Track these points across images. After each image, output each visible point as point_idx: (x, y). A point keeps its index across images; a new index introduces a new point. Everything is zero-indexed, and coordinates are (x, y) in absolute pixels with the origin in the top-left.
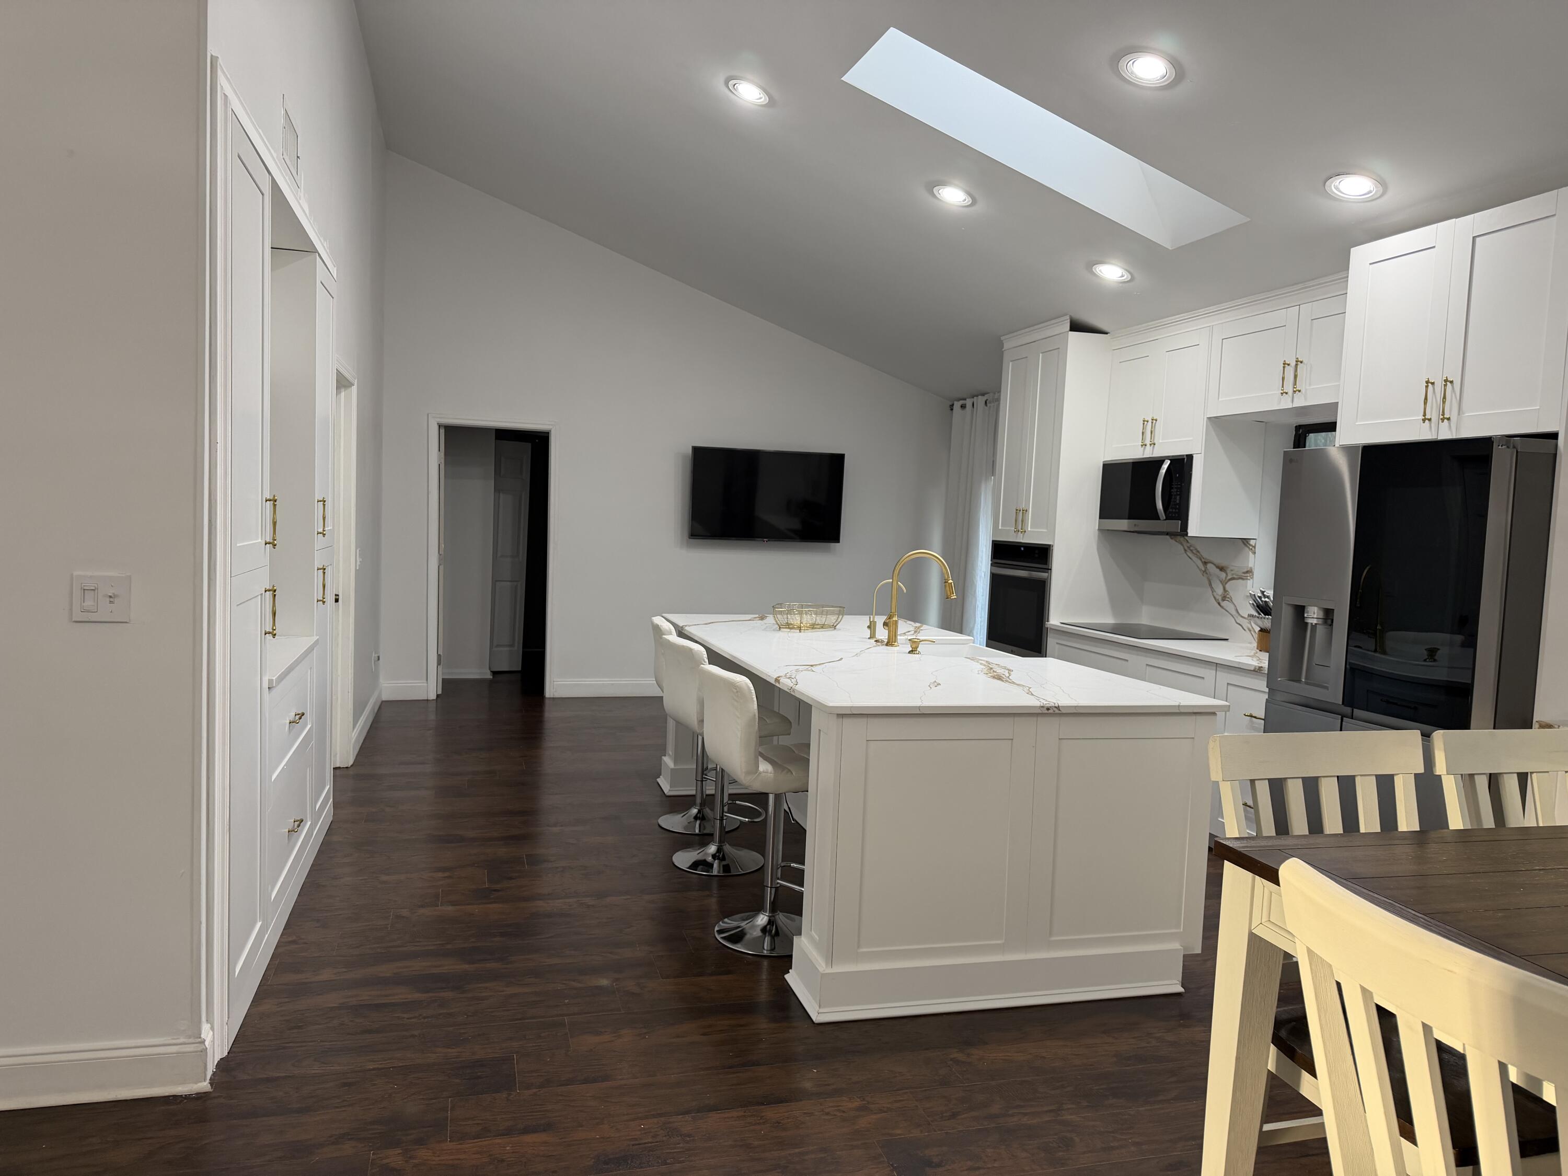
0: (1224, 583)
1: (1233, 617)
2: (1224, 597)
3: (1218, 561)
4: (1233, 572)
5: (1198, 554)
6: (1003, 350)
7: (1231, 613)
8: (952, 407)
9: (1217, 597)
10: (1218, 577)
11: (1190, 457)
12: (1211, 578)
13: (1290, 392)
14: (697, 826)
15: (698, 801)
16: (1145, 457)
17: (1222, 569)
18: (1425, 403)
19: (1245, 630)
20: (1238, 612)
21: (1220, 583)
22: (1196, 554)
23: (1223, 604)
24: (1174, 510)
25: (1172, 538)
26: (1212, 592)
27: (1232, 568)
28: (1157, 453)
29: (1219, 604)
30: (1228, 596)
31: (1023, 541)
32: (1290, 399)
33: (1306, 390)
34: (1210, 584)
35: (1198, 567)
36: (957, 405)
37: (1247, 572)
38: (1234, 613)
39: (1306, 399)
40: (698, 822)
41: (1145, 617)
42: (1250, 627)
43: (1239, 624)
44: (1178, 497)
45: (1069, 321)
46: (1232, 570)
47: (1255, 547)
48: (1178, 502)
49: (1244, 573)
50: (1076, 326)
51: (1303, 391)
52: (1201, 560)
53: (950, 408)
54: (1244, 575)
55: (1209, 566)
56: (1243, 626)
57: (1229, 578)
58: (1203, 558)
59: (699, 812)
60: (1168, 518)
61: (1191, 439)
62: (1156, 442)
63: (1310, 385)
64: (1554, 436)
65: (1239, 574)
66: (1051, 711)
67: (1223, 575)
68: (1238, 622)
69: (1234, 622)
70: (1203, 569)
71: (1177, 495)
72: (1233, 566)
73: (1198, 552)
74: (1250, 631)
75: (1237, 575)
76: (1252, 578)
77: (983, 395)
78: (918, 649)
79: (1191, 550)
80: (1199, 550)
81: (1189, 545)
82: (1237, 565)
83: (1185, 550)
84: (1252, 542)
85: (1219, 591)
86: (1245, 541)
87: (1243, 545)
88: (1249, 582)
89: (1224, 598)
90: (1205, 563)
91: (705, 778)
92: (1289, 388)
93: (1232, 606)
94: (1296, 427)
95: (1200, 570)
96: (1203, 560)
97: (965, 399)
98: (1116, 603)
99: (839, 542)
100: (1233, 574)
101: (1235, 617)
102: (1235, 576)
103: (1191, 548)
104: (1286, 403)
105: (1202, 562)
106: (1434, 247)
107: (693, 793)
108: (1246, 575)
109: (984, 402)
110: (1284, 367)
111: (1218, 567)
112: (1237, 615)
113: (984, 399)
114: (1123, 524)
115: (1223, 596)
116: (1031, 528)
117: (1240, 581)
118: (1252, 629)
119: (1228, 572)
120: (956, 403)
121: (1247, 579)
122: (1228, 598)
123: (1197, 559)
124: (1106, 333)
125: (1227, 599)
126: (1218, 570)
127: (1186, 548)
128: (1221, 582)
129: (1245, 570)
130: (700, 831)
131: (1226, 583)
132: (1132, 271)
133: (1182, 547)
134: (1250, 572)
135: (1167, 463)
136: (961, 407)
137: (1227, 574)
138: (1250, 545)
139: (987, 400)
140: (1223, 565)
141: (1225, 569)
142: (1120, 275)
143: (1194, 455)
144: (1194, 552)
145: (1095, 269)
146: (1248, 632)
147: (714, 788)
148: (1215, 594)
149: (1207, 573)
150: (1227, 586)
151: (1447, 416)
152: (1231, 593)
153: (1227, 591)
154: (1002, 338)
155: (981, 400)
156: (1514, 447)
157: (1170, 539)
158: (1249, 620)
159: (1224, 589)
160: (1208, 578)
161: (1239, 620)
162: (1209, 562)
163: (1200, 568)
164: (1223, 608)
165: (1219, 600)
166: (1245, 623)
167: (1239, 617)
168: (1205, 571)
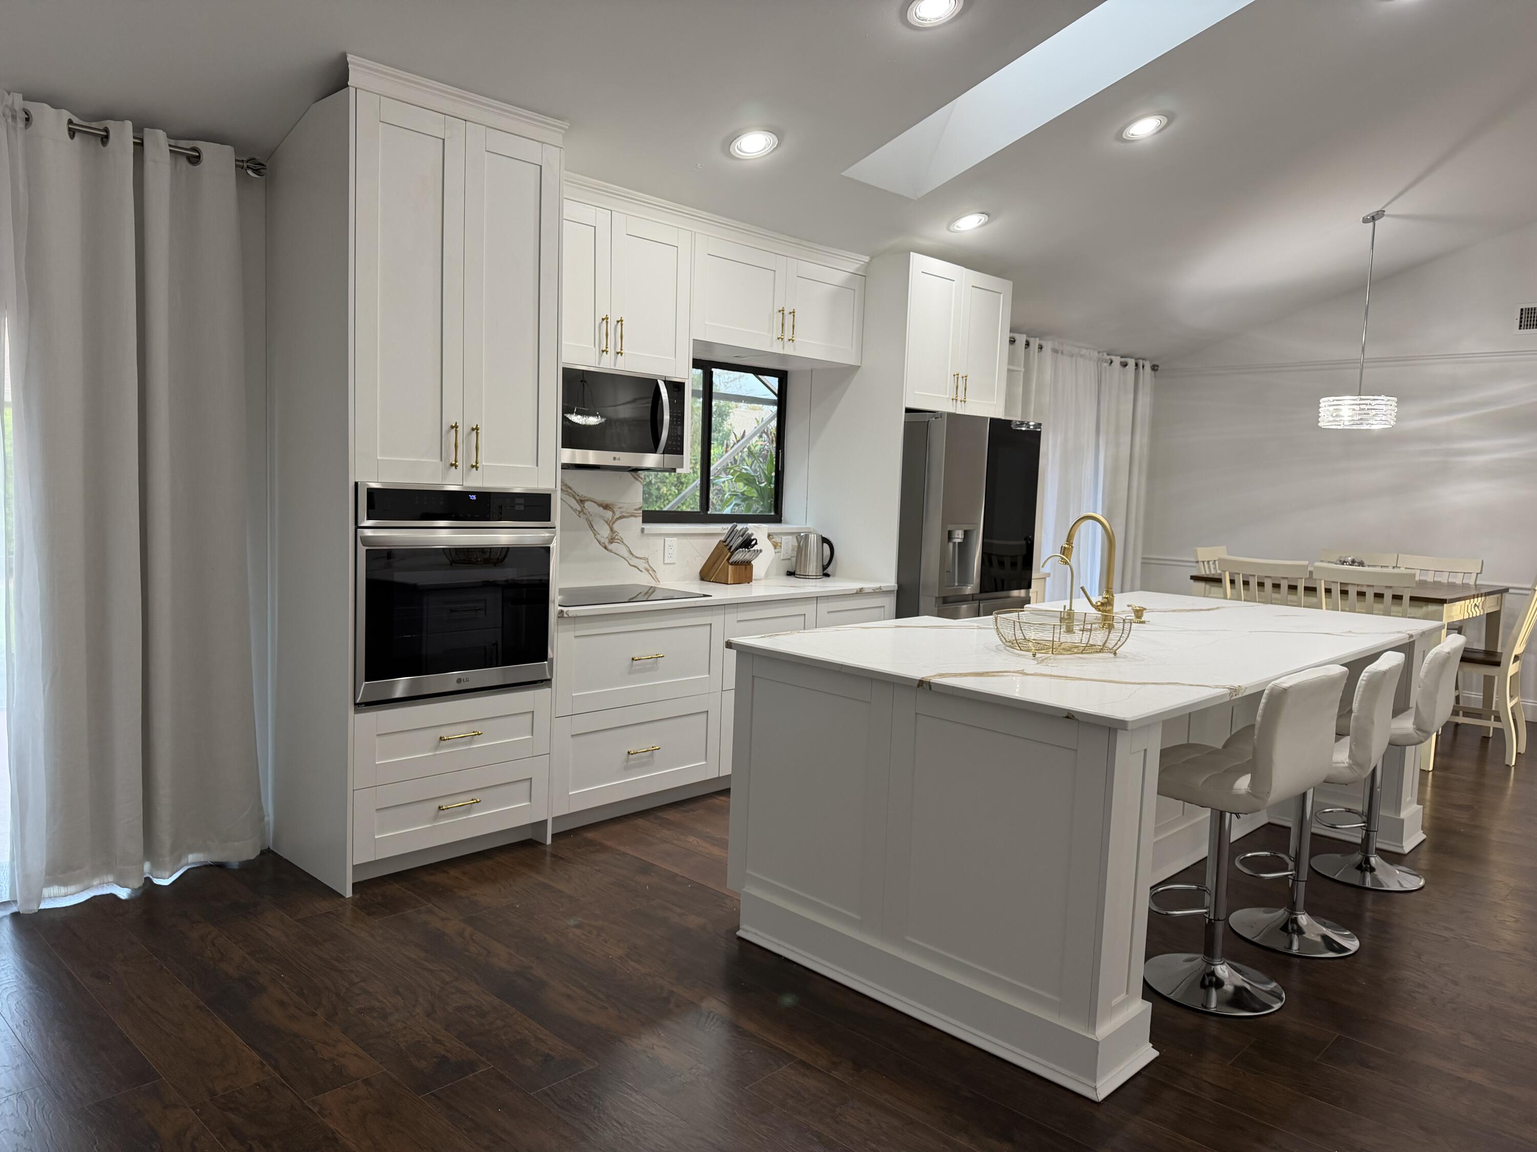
0: (610, 524)
1: (626, 560)
2: (612, 539)
4: (622, 510)
5: (569, 490)
7: (624, 556)
9: (602, 540)
10: (602, 517)
12: (591, 519)
13: (785, 339)
17: (606, 507)
19: (641, 571)
20: (632, 554)
21: (606, 524)
22: (567, 491)
23: (610, 547)
26: (595, 535)
27: (621, 505)
29: (606, 548)
30: (616, 538)
32: (783, 346)
34: (591, 526)
35: (571, 508)
37: (640, 508)
38: (626, 554)
42: (646, 567)
43: (634, 566)
46: (620, 508)
49: (636, 510)
52: (576, 499)
54: (636, 512)
55: (587, 504)
56: (639, 567)
57: (617, 516)
58: (578, 496)
65: (631, 512)
67: (609, 514)
68: (632, 563)
69: (629, 565)
70: (579, 509)
72: (621, 503)
73: (569, 487)
74: (648, 571)
75: (628, 513)
80: (570, 485)
85: (605, 532)
87: (633, 478)
89: (612, 541)
90: (582, 501)
93: (624, 548)
95: (575, 510)
96: (578, 498)
100: (622, 512)
101: (627, 559)
102: (624, 514)
105: (578, 500)
108: (639, 512)
111: (600, 505)
112: (631, 556)
115: (610, 538)
117: (633, 518)
118: (649, 568)
119: (615, 510)
121: (640, 516)
122: (618, 539)
123: (568, 497)
125: (616, 541)
126: (601, 509)
128: (607, 522)
131: (614, 523)
137: (614, 512)
140: (609, 502)
141: (611, 507)
143: (685, 381)
146: (646, 572)
148: (598, 537)
149: (584, 513)
150: (616, 527)
152: (622, 534)
153: (616, 532)
158: (646, 560)
159: (612, 529)
160: (587, 520)
161: (634, 561)
162: (588, 500)
163: (574, 507)
164: (611, 551)
165: (607, 544)
166: (642, 564)
167: (633, 558)
168: (582, 511)
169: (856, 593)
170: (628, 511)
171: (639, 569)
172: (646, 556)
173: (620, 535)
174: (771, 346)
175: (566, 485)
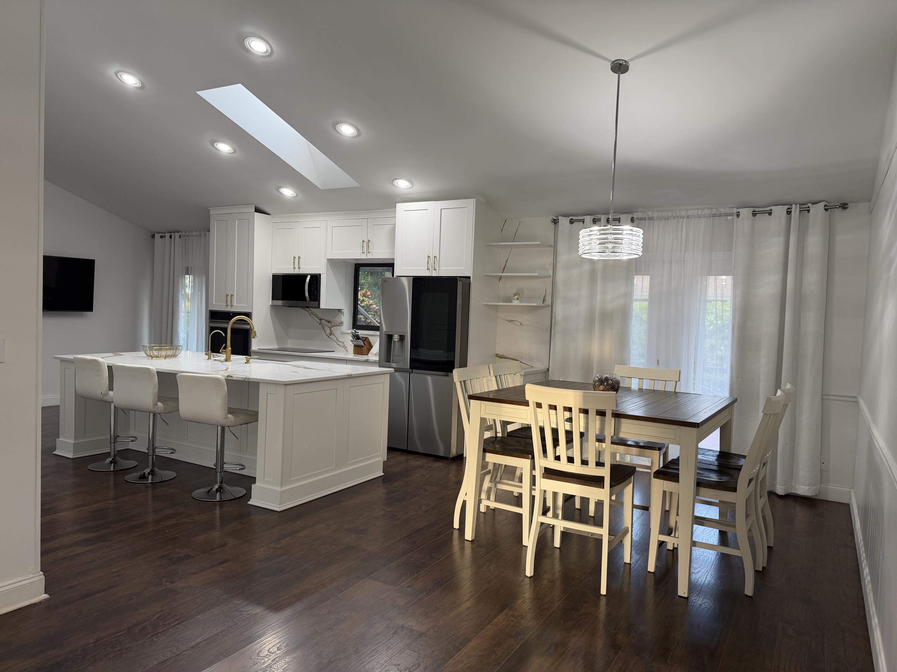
0: (330, 328)
3: (327, 319)
4: (334, 323)
5: (317, 316)
6: (210, 214)
8: (153, 236)
9: (327, 334)
10: (327, 326)
11: (320, 275)
12: (323, 326)
13: (365, 252)
14: (112, 466)
15: (112, 454)
16: (295, 273)
17: (329, 322)
18: (428, 263)
19: (341, 347)
20: (338, 340)
23: (330, 337)
24: (314, 297)
25: (302, 309)
26: (325, 332)
28: (302, 271)
29: (328, 337)
31: (231, 310)
32: (365, 255)
33: (372, 252)
34: (324, 329)
35: (317, 322)
36: (157, 236)
37: (341, 323)
38: (336, 340)
39: (372, 256)
40: (113, 464)
41: (290, 344)
42: (344, 345)
44: (316, 292)
45: (254, 207)
46: (334, 322)
47: (343, 313)
48: (316, 294)
49: (340, 323)
50: (258, 210)
51: (371, 252)
52: (318, 319)
53: (151, 237)
55: (322, 321)
57: (332, 326)
59: (113, 459)
60: (311, 300)
61: (319, 267)
62: (300, 267)
63: (374, 250)
64: (469, 277)
66: (350, 376)
67: (330, 325)
69: (336, 344)
70: (320, 322)
71: (315, 291)
72: (334, 321)
73: (317, 315)
74: (344, 347)
75: (336, 324)
76: (343, 325)
77: (178, 232)
78: (250, 361)
79: (313, 314)
80: (317, 314)
81: (312, 312)
82: (337, 320)
83: (310, 314)
84: (343, 311)
85: (328, 331)
86: (340, 311)
87: (339, 312)
88: (342, 327)
89: (331, 334)
90: (321, 320)
91: (117, 441)
92: (365, 251)
93: (335, 337)
94: (355, 264)
95: (318, 323)
96: (319, 318)
97: (165, 233)
98: (279, 339)
99: (93, 311)
100: (334, 324)
103: (313, 313)
104: (364, 257)
105: (319, 319)
106: (427, 209)
107: (109, 451)
108: (341, 324)
109: (179, 236)
110: (363, 242)
111: (327, 321)
112: (337, 341)
113: (179, 234)
114: (280, 303)
116: (236, 304)
117: (338, 327)
118: (344, 346)
119: (332, 323)
120: (156, 234)
121: (341, 326)
122: (333, 334)
123: (316, 318)
124: (270, 215)
127: (310, 313)
128: (329, 327)
129: (340, 322)
130: (114, 469)
131: (331, 328)
132: (297, 192)
133: (308, 313)
134: (342, 323)
135: (309, 277)
136: (160, 237)
137: (331, 324)
138: (342, 312)
139: (180, 235)
140: (329, 320)
142: (292, 193)
143: (321, 274)
144: (315, 315)
145: (280, 190)
147: (110, 448)
148: (326, 332)
149: (321, 324)
150: (332, 329)
151: (435, 268)
154: (209, 208)
155: (177, 235)
156: (461, 281)
157: (302, 310)
158: (343, 343)
159: (331, 330)
160: (322, 326)
161: (339, 343)
162: (323, 319)
163: (318, 322)
164: (330, 338)
165: (329, 335)
166: (341, 344)
167: (338, 342)
168: (321, 323)
169: (364, 361)
170: (337, 324)
171: (340, 346)
172: (343, 341)
173: (334, 332)
174: (361, 256)
175: (316, 314)
